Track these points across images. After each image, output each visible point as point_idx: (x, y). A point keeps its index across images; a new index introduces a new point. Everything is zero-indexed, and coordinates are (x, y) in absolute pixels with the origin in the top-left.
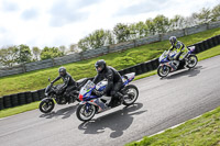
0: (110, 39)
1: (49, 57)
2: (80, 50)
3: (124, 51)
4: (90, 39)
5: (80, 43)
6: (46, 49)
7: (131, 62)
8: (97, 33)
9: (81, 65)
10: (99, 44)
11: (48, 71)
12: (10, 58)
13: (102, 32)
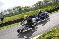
0: (43, 3)
1: (26, 9)
2: (34, 7)
3: (46, 6)
4: (37, 4)
5: (34, 5)
6: (26, 7)
7: (49, 9)
8: (39, 2)
9: (35, 11)
10: (39, 5)
11: (26, 13)
12: (16, 10)
13: (40, 1)
